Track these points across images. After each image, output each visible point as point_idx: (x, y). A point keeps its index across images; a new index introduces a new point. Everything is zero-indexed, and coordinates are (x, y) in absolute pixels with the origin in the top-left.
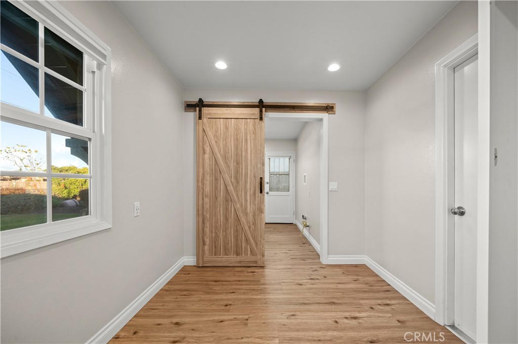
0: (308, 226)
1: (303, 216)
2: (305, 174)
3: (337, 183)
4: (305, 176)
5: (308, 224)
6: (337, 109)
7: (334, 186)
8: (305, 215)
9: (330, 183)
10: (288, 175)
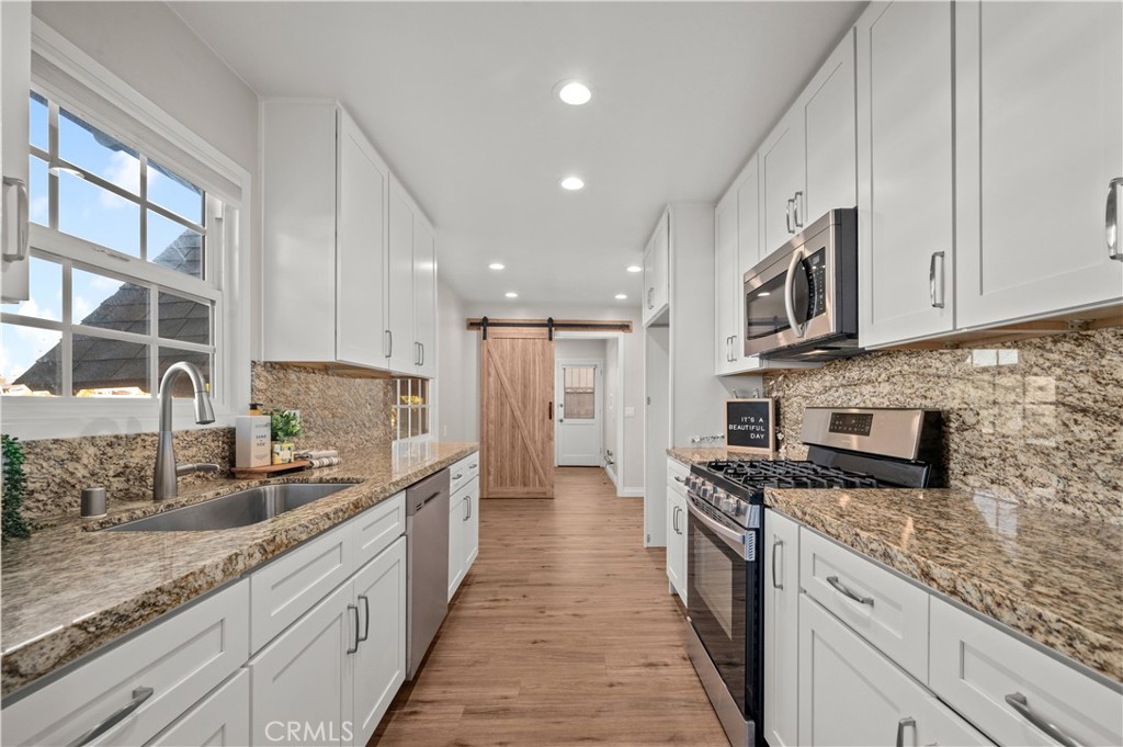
0: (612, 462)
1: (608, 451)
3: (632, 408)
6: (633, 327)
7: (630, 411)
8: (611, 450)
10: (594, 392)
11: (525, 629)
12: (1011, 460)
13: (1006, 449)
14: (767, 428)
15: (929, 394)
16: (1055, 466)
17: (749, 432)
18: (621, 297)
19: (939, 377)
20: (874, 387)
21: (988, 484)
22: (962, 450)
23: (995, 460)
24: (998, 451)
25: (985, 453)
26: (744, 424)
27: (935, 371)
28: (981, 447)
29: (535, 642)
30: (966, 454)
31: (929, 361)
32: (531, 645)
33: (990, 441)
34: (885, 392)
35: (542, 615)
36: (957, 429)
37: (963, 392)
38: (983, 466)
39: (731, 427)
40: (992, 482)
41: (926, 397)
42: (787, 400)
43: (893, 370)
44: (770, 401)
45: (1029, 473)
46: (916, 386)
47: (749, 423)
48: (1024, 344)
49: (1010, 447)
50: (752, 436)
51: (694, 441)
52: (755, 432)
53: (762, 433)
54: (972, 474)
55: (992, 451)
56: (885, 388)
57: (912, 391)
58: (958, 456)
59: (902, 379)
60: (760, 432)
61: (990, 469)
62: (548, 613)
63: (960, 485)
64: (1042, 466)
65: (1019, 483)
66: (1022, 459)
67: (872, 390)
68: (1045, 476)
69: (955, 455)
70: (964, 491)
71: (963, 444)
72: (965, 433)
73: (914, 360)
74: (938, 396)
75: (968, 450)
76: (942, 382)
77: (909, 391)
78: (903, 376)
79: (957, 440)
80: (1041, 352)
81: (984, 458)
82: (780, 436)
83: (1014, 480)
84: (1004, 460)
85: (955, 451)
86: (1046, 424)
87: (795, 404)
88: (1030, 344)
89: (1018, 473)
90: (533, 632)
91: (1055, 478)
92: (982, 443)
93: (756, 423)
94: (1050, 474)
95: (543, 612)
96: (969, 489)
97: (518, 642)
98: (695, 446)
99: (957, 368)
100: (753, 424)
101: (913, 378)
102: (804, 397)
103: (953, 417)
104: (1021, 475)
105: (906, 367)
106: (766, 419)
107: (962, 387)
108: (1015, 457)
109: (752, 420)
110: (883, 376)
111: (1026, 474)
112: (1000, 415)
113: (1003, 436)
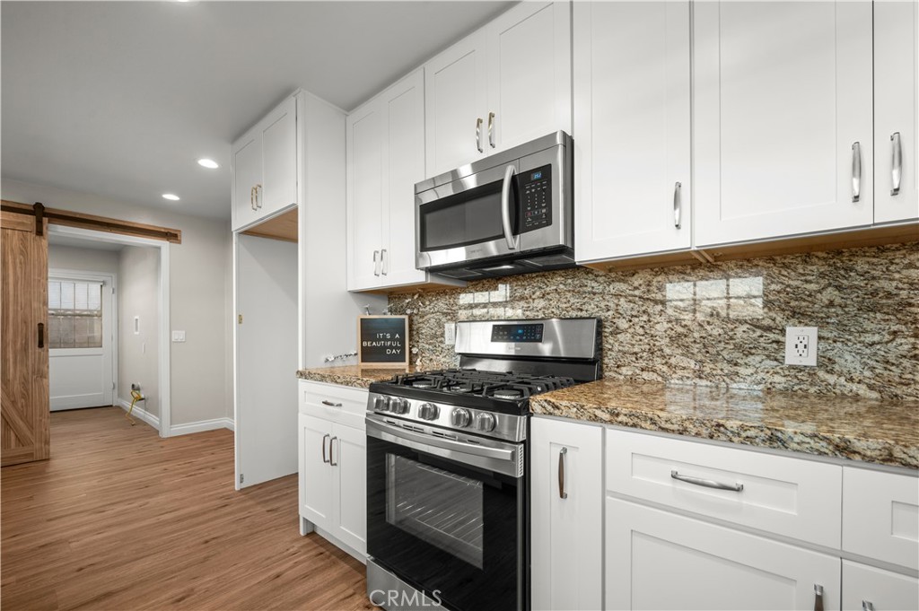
0: (142, 399)
1: (133, 386)
2: (136, 317)
3: (184, 332)
4: (137, 320)
5: (142, 396)
6: (184, 237)
7: (179, 335)
8: (138, 384)
9: (173, 332)
10: (101, 316)
12: (659, 353)
13: (654, 345)
14: (403, 343)
15: (584, 307)
16: (692, 354)
17: (385, 348)
18: (171, 197)
19: (594, 294)
20: (528, 303)
21: (638, 372)
22: (616, 347)
23: (645, 354)
24: (648, 347)
25: (636, 349)
26: (380, 340)
27: (590, 289)
28: (633, 345)
30: (619, 351)
31: (584, 281)
33: (641, 340)
34: (540, 306)
36: (611, 333)
37: (617, 305)
38: (634, 359)
39: (365, 344)
40: (643, 370)
41: (581, 310)
42: (422, 317)
43: (548, 289)
44: (406, 317)
45: (673, 361)
46: (572, 301)
47: (385, 339)
48: (669, 270)
49: (657, 344)
50: (388, 352)
51: (327, 360)
52: (391, 348)
53: (398, 348)
54: (625, 366)
55: (643, 347)
56: (541, 303)
57: (568, 305)
58: (613, 353)
59: (557, 296)
60: (396, 348)
61: (641, 361)
63: (613, 375)
64: (683, 355)
65: (665, 368)
66: (667, 351)
67: (526, 305)
68: (685, 362)
69: (609, 353)
70: (618, 379)
71: (617, 344)
72: (619, 336)
73: (570, 281)
74: (593, 309)
75: (621, 348)
76: (597, 298)
77: (565, 305)
78: (559, 293)
79: (611, 341)
80: (682, 276)
81: (636, 353)
82: (415, 350)
83: (661, 367)
84: (652, 353)
85: (609, 350)
86: (686, 326)
87: (433, 320)
88: (674, 270)
89: (664, 362)
91: (693, 362)
92: (634, 342)
93: (392, 339)
94: (689, 360)
96: (621, 378)
98: (328, 365)
99: (611, 287)
100: (388, 340)
101: (569, 295)
102: (443, 313)
103: (607, 324)
104: (666, 363)
105: (561, 286)
106: (403, 335)
107: (616, 301)
108: (662, 350)
109: (388, 336)
110: (538, 293)
111: (670, 361)
112: (649, 321)
113: (652, 336)
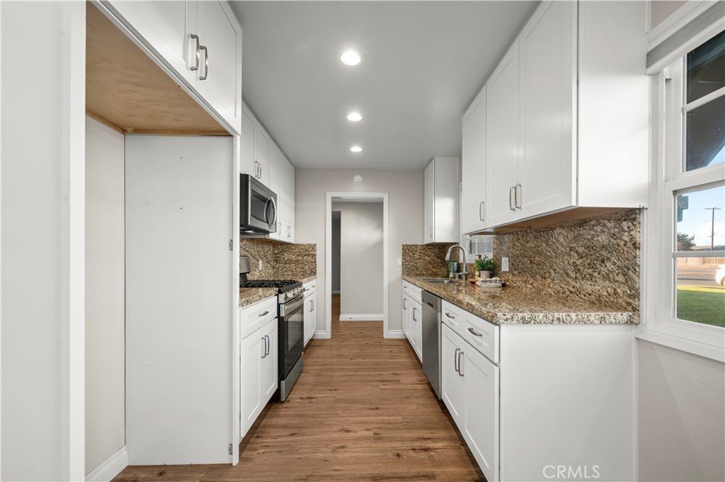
11: (385, 418)
29: (377, 408)
32: (380, 406)
35: (377, 431)
62: (371, 433)
90: (379, 415)
95: (375, 434)
97: (388, 409)
